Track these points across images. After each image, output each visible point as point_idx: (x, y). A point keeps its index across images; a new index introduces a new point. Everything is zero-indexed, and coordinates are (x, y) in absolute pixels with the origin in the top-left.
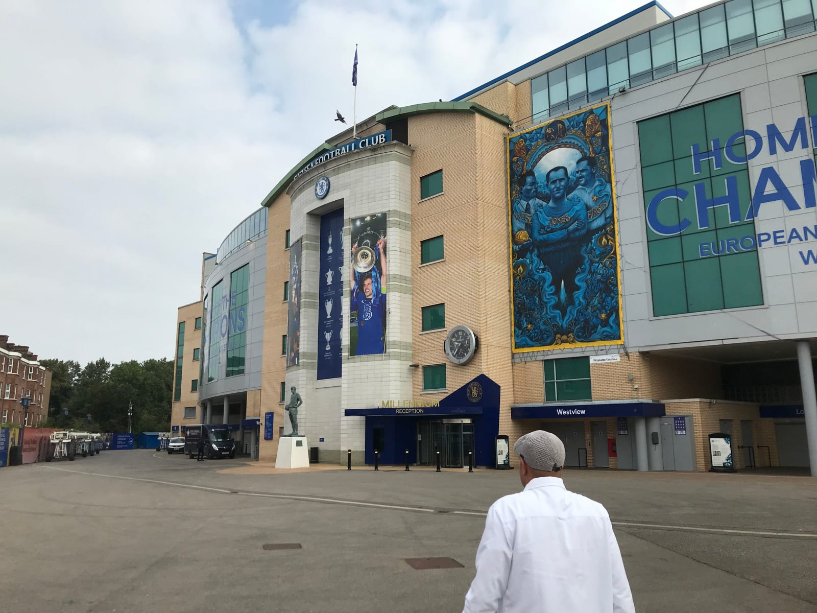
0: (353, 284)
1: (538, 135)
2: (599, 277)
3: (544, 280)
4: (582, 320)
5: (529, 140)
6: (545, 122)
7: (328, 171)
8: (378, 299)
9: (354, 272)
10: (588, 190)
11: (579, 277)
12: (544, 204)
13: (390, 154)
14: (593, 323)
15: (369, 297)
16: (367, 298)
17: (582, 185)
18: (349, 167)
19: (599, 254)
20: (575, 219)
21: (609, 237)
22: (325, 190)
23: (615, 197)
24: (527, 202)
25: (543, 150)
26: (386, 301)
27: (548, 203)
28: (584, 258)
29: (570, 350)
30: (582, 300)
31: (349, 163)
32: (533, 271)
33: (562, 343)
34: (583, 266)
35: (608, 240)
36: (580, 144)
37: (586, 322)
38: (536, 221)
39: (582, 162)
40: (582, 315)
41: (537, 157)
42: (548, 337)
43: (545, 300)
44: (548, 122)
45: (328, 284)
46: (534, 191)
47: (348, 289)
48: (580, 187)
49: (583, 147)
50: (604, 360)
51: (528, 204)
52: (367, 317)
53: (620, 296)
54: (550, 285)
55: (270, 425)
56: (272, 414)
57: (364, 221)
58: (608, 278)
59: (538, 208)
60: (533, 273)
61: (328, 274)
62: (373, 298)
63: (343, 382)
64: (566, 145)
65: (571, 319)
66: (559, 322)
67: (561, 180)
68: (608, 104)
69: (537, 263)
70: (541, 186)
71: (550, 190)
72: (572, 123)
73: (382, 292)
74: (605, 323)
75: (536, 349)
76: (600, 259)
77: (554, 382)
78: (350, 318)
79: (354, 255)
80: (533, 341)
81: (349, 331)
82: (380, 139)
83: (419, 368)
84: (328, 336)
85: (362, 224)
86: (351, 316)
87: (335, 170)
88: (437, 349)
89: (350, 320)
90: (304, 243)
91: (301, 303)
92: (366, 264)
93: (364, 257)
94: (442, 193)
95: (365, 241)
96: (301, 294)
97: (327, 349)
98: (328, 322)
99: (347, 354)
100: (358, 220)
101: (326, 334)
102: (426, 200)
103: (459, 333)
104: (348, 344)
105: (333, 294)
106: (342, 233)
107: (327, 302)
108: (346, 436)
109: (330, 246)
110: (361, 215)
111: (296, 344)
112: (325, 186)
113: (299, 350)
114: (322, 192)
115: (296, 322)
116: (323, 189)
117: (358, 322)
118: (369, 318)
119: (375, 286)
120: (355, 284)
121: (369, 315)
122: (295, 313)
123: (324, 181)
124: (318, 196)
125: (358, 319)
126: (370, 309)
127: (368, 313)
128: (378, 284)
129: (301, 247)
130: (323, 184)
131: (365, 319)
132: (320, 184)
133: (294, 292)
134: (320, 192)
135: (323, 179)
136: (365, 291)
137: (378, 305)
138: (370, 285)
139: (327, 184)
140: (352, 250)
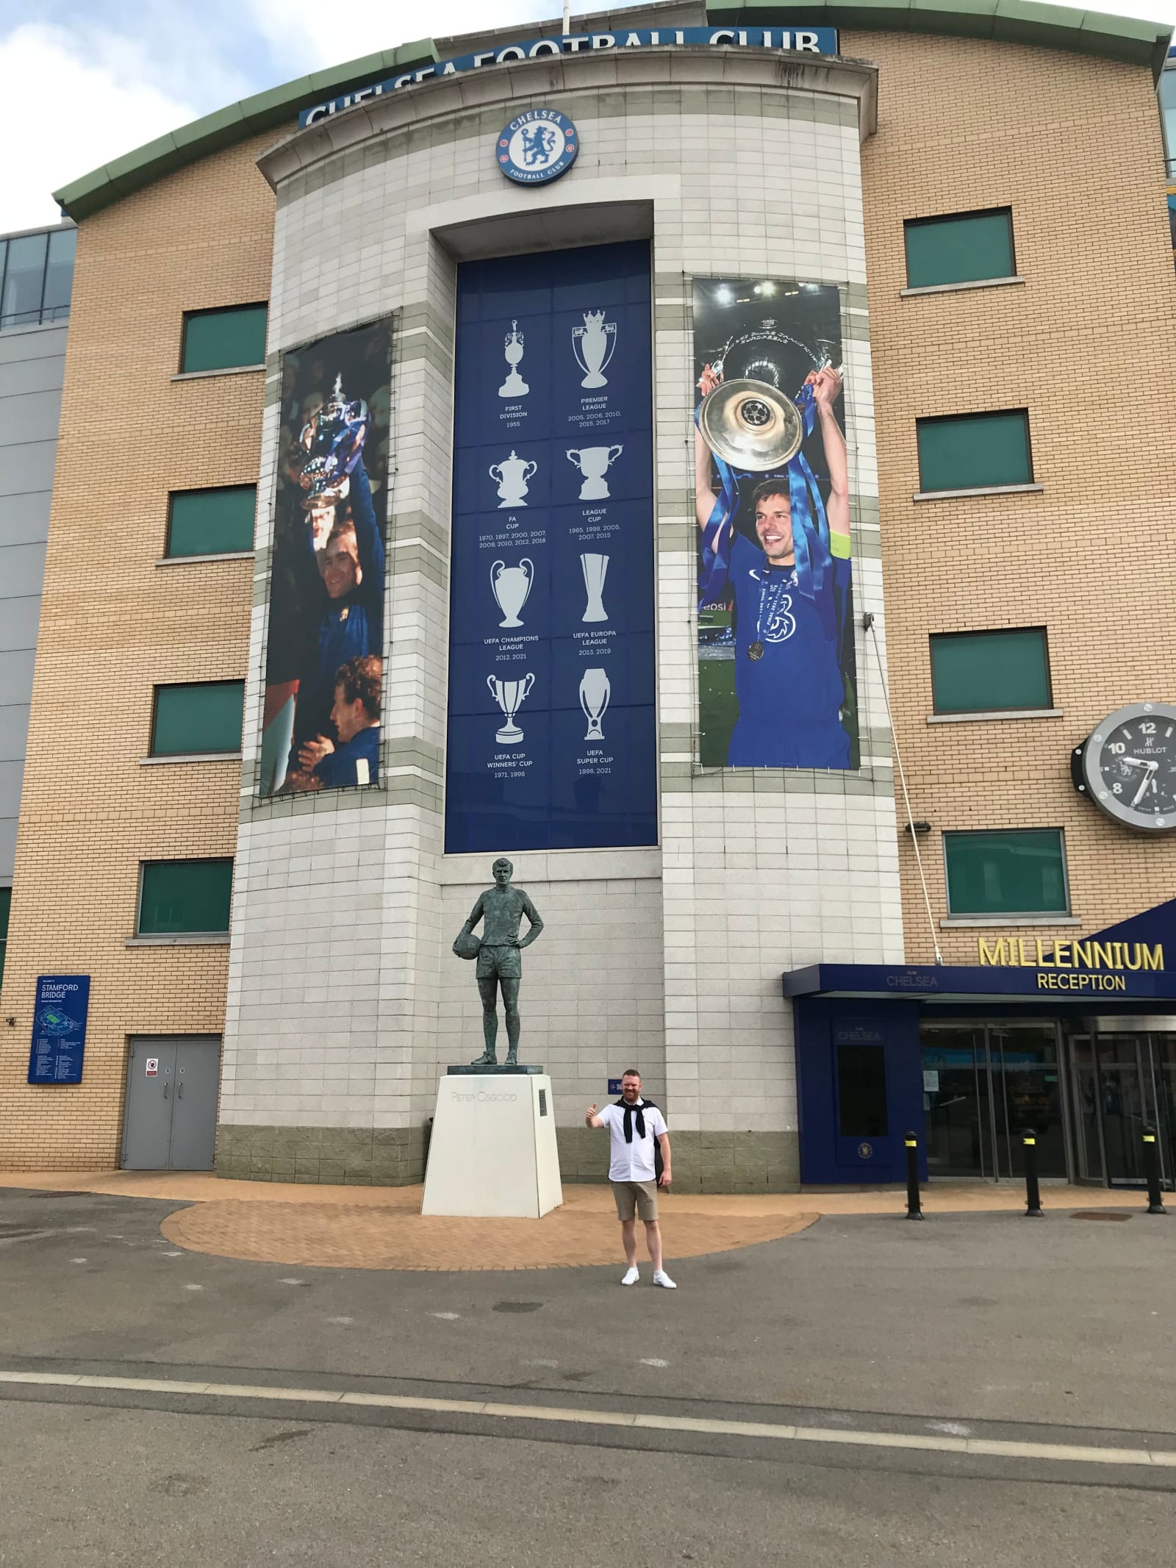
0: (707, 506)
7: (568, 95)
8: (819, 574)
9: (712, 465)
13: (839, 104)
15: (783, 562)
16: (772, 561)
18: (674, 100)
22: (554, 156)
26: (850, 584)
31: (677, 87)
45: (503, 505)
47: (684, 520)
52: (777, 631)
55: (72, 1025)
56: (84, 982)
57: (752, 296)
61: (503, 467)
62: (799, 568)
63: (667, 860)
73: (834, 553)
78: (695, 627)
79: (708, 406)
81: (697, 672)
82: (800, 46)
83: (930, 838)
84: (510, 695)
85: (739, 301)
86: (699, 618)
87: (603, 100)
88: (1018, 775)
89: (695, 632)
90: (407, 333)
91: (388, 553)
92: (762, 442)
93: (752, 418)
94: (1012, 280)
95: (757, 364)
96: (389, 519)
97: (500, 739)
98: (507, 644)
99: (686, 757)
100: (723, 285)
101: (499, 684)
102: (929, 294)
103: (1143, 726)
104: (688, 721)
105: (534, 541)
106: (581, 332)
107: (501, 571)
108: (692, 1071)
109: (514, 371)
110: (737, 272)
111: (355, 705)
112: (554, 141)
113: (382, 730)
114: (542, 162)
115: (349, 624)
116: (542, 152)
117: (735, 647)
118: (783, 636)
119: (804, 526)
120: (719, 506)
121: (781, 626)
122: (335, 590)
123: (551, 127)
124: (516, 174)
125: (733, 632)
126: (787, 605)
127: (777, 618)
128: (815, 521)
129: (390, 349)
130: (546, 136)
131: (764, 636)
132: (525, 132)
133: (332, 509)
134: (530, 159)
135: (547, 119)
136: (762, 538)
137: (817, 593)
138: (782, 518)
139: (566, 137)
140: (698, 385)
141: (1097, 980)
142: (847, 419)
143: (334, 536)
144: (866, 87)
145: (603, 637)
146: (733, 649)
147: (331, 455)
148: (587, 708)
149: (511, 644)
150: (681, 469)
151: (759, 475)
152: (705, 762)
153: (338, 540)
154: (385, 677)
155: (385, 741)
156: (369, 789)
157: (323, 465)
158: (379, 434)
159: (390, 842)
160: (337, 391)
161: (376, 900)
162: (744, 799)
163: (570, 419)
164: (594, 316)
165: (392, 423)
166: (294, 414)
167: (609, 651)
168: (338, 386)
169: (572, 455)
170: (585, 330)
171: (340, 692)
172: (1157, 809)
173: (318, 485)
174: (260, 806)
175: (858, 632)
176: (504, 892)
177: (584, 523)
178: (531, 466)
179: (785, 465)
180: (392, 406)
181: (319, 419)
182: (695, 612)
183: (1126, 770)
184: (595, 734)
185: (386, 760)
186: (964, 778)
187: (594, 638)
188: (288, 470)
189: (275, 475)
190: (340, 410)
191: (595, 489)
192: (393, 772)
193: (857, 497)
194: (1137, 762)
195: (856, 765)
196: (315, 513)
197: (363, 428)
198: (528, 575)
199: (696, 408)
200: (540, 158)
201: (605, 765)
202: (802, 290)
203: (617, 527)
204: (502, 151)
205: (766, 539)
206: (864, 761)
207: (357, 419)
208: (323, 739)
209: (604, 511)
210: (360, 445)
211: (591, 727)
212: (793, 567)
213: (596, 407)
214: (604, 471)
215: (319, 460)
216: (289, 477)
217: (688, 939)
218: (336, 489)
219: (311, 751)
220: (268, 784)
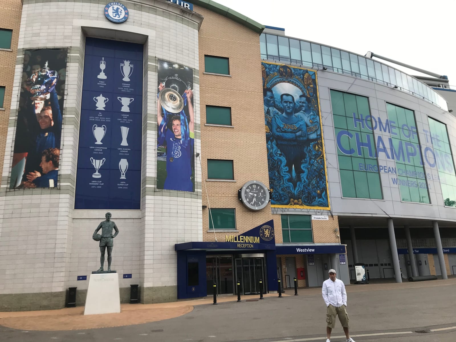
0: (160, 120)
1: (275, 69)
2: (315, 168)
3: (281, 161)
4: (306, 192)
5: (268, 69)
6: (279, 63)
8: (187, 142)
9: (162, 109)
10: (307, 115)
11: (303, 165)
12: (280, 113)
13: (194, 23)
14: (313, 195)
15: (179, 137)
16: (176, 137)
17: (303, 111)
18: (155, 11)
19: (315, 154)
20: (299, 129)
21: (320, 146)
22: (122, 16)
23: (321, 125)
24: (267, 108)
25: (278, 79)
26: (194, 145)
27: (282, 114)
28: (306, 154)
29: (300, 210)
30: (306, 180)
32: (273, 154)
33: (294, 204)
34: (305, 159)
35: (319, 148)
36: (301, 87)
37: (309, 193)
38: (274, 122)
39: (303, 98)
40: (306, 189)
41: (274, 82)
42: (285, 199)
43: (282, 175)
44: (281, 64)
45: (97, 109)
46: (272, 103)
47: (154, 122)
48: (302, 111)
49: (303, 89)
50: (320, 218)
51: (268, 109)
52: (177, 155)
53: (327, 182)
54: (286, 166)
57: (172, 67)
58: (320, 170)
59: (276, 114)
60: (273, 155)
62: (182, 139)
63: (147, 214)
64: (292, 84)
65: (299, 190)
66: (292, 190)
67: (290, 103)
68: (316, 72)
69: (276, 149)
70: (277, 101)
71: (283, 106)
72: (296, 72)
73: (190, 137)
74: (320, 196)
75: (276, 206)
76: (315, 158)
77: (288, 230)
79: (161, 94)
80: (275, 201)
81: (156, 164)
82: (185, 6)
83: (206, 210)
84: (97, 164)
85: (169, 68)
86: (158, 149)
87: (136, 5)
88: (226, 195)
89: (156, 153)
90: (72, 55)
91: (63, 118)
92: (174, 105)
93: (172, 99)
94: (228, 76)
95: (173, 85)
96: (64, 108)
97: (93, 176)
98: (97, 149)
99: (153, 186)
100: (166, 63)
101: (94, 160)
102: (210, 74)
103: (253, 186)
104: (154, 176)
105: (107, 121)
106: (123, 65)
107: (96, 127)
108: (151, 271)
109: (102, 71)
110: (169, 60)
111: (49, 163)
112: (122, 13)
113: (59, 171)
114: (118, 17)
115: (48, 137)
116: (118, 14)
117: (167, 158)
118: (178, 156)
119: (184, 129)
120: (163, 120)
121: (178, 154)
122: (43, 126)
123: (121, 8)
124: (110, 18)
125: (166, 154)
126: (179, 148)
127: (177, 152)
128: (186, 128)
129: (66, 58)
130: (119, 10)
131: (174, 156)
132: (113, 8)
133: (43, 102)
134: (114, 15)
135: (120, 6)
136: (174, 130)
137: (186, 146)
138: (178, 126)
139: (125, 12)
140: (159, 88)
141: (248, 245)
142: (194, 103)
143: (43, 110)
144: (200, 21)
145: (127, 150)
146: (166, 158)
147: (43, 85)
148: (121, 170)
149: (98, 149)
150: (154, 109)
151: (173, 114)
152: (158, 188)
153: (44, 111)
154: (60, 155)
155: (60, 174)
156: (54, 189)
157: (40, 87)
158: (61, 83)
159: (60, 205)
160: (46, 66)
161: (56, 223)
162: (167, 198)
163: (119, 88)
164: (127, 61)
165: (66, 80)
166: (29, 69)
167: (128, 154)
168: (47, 64)
169: (119, 98)
170: (124, 65)
171: (44, 158)
172: (256, 205)
173: (38, 93)
174: (10, 191)
175: (195, 157)
176: (109, 222)
177: (122, 118)
178: (107, 99)
179: (179, 113)
180: (67, 75)
181: (39, 73)
182: (156, 147)
183: (250, 196)
184: (123, 177)
185: (60, 180)
186: (214, 195)
187: (124, 150)
188: (25, 87)
189: (20, 87)
190: (47, 72)
191: (125, 109)
192: (63, 184)
193: (196, 124)
194: (252, 194)
195: (194, 191)
196: (36, 102)
197: (56, 79)
198: (104, 130)
199: (158, 93)
200: (117, 16)
201: (126, 186)
202: (185, 68)
203: (132, 120)
204: (106, 11)
205: (174, 131)
206: (196, 190)
207: (53, 76)
208: (36, 172)
209: (128, 115)
210: (54, 84)
211: (122, 175)
212: (181, 139)
213: (127, 87)
214: (128, 104)
215: (38, 86)
216: (26, 89)
217: (152, 235)
218: (45, 96)
219: (32, 175)
220: (14, 185)
